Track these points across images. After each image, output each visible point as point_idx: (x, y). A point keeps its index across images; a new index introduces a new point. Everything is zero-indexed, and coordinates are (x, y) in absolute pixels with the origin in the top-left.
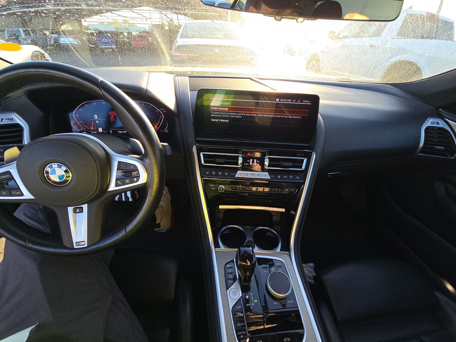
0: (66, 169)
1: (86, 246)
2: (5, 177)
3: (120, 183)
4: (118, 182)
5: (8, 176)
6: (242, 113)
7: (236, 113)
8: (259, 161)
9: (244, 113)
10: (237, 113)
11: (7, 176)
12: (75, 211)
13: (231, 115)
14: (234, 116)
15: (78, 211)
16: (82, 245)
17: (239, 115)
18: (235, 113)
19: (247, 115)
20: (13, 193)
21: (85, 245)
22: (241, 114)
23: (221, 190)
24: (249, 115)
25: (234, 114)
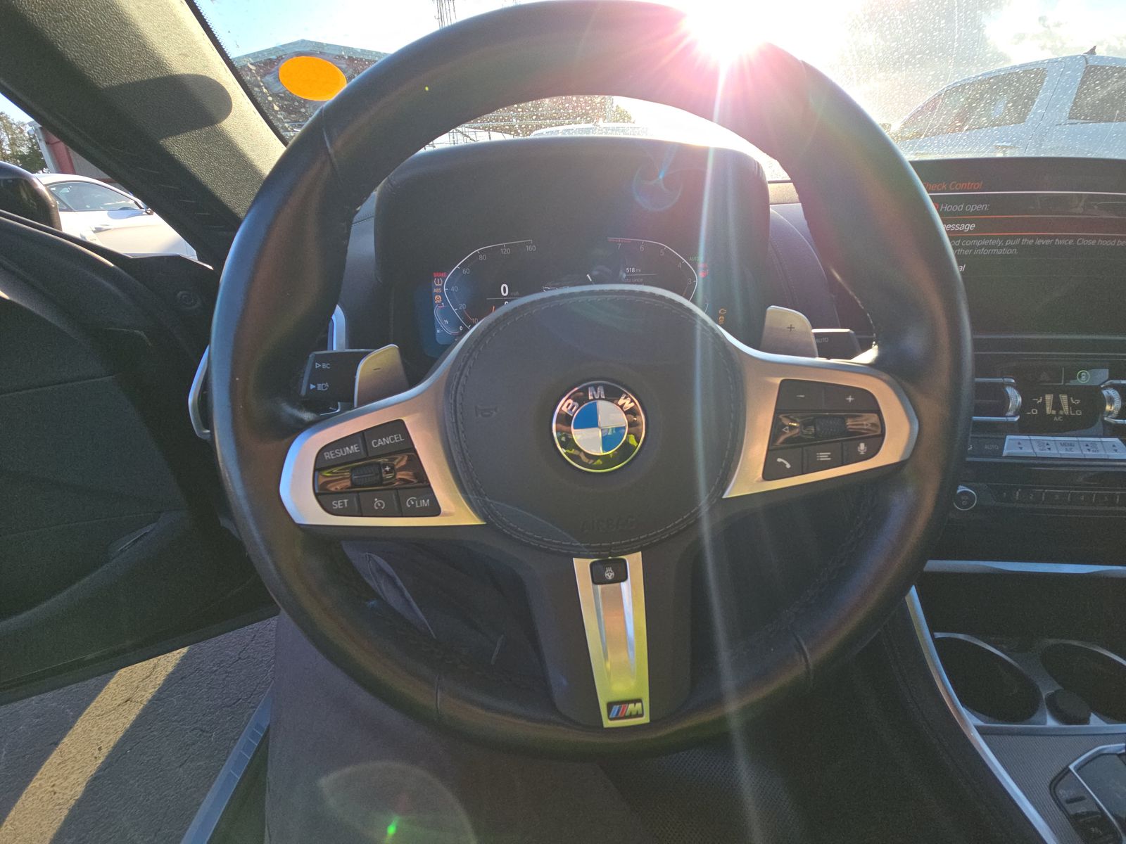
0: (632, 404)
1: (645, 719)
2: (388, 441)
3: (788, 466)
4: (779, 460)
5: (397, 438)
6: (1022, 237)
7: (1001, 238)
8: (1078, 402)
9: (1029, 237)
10: (1005, 239)
11: (393, 439)
12: (598, 579)
13: (981, 247)
14: (988, 252)
15: (610, 575)
16: (631, 716)
17: (1010, 247)
18: (995, 238)
19: (1038, 242)
20: (410, 503)
21: (641, 715)
22: (1017, 242)
23: (964, 503)
24: (1048, 242)
25: (992, 242)
